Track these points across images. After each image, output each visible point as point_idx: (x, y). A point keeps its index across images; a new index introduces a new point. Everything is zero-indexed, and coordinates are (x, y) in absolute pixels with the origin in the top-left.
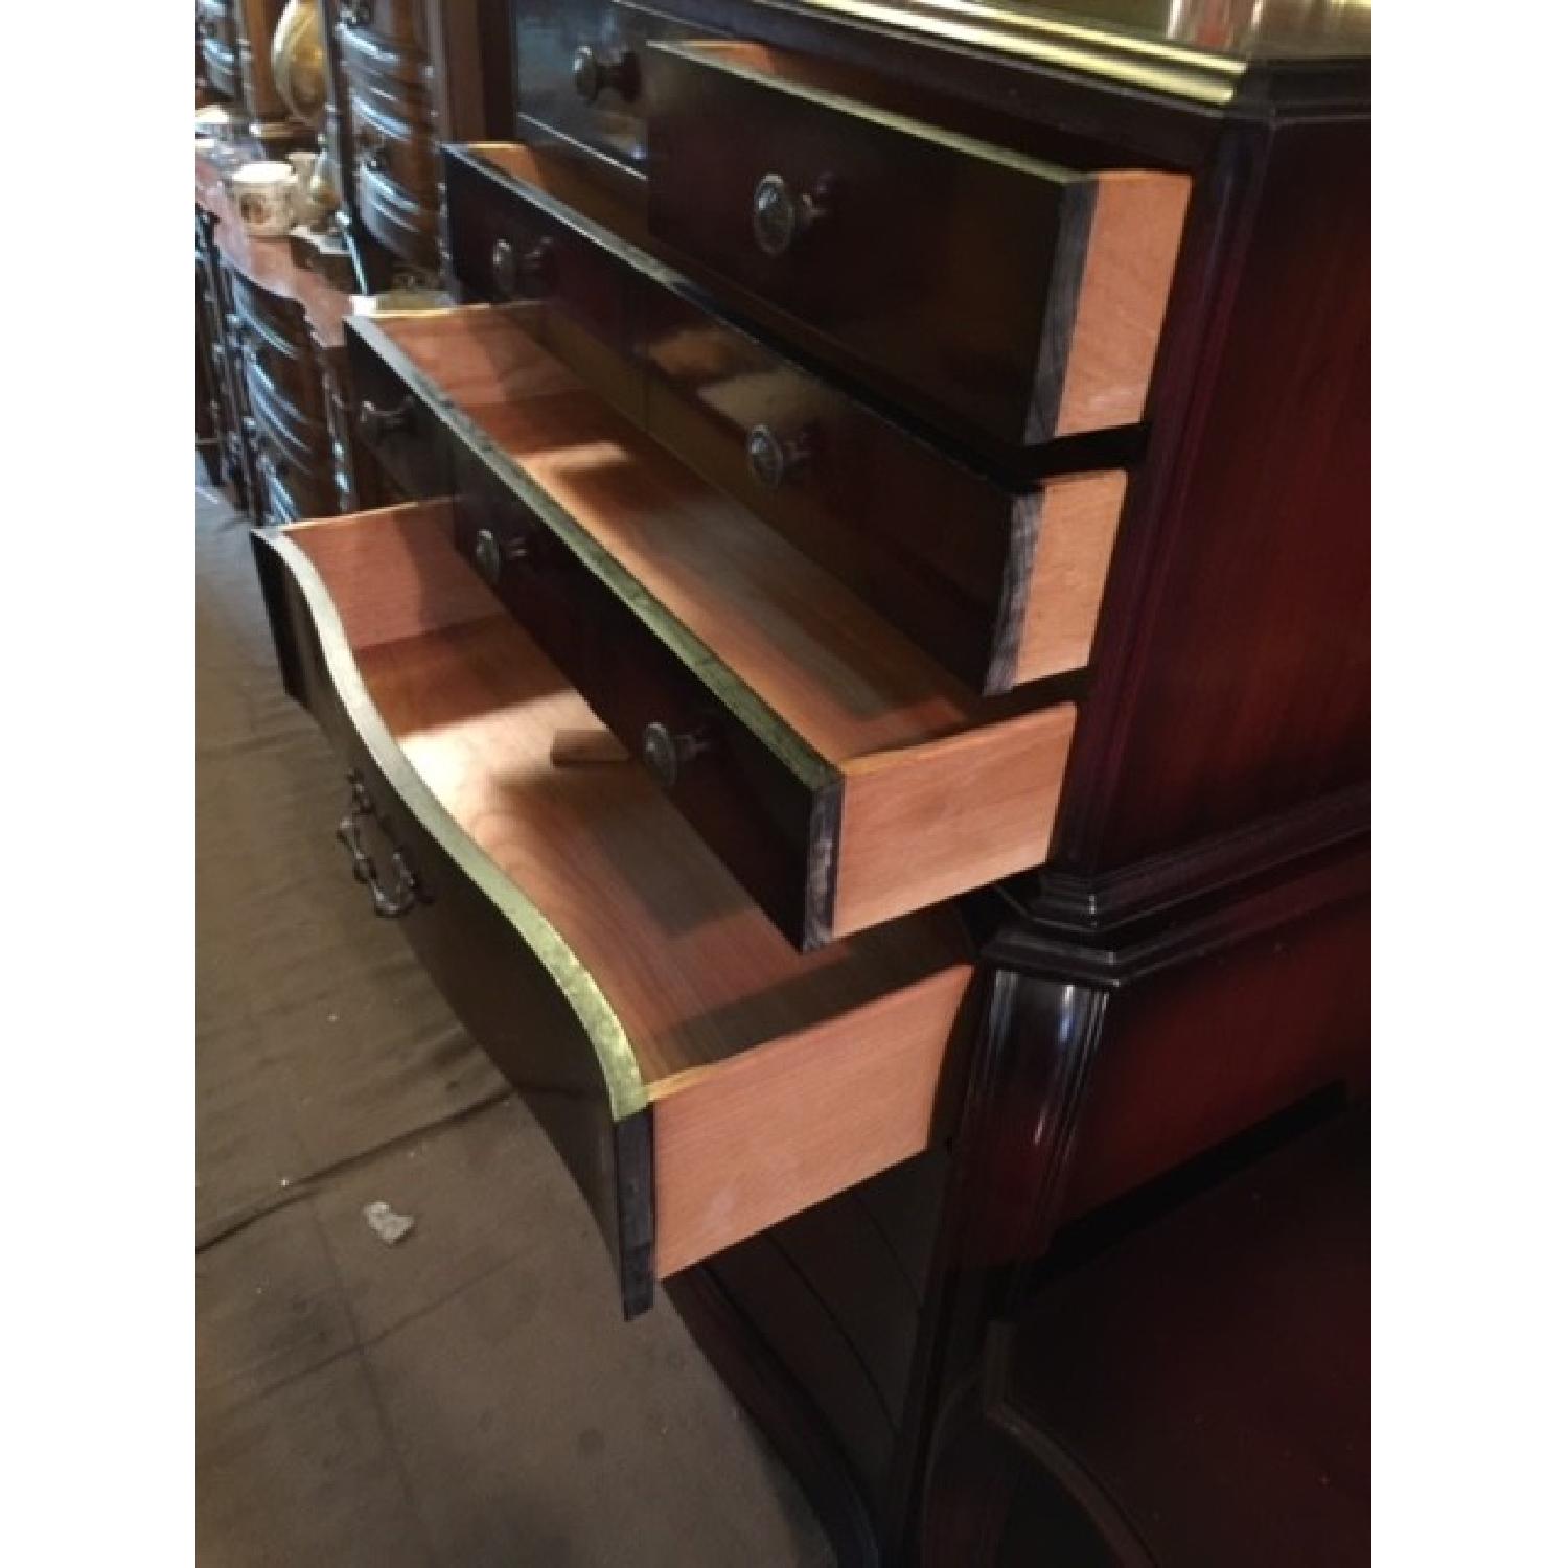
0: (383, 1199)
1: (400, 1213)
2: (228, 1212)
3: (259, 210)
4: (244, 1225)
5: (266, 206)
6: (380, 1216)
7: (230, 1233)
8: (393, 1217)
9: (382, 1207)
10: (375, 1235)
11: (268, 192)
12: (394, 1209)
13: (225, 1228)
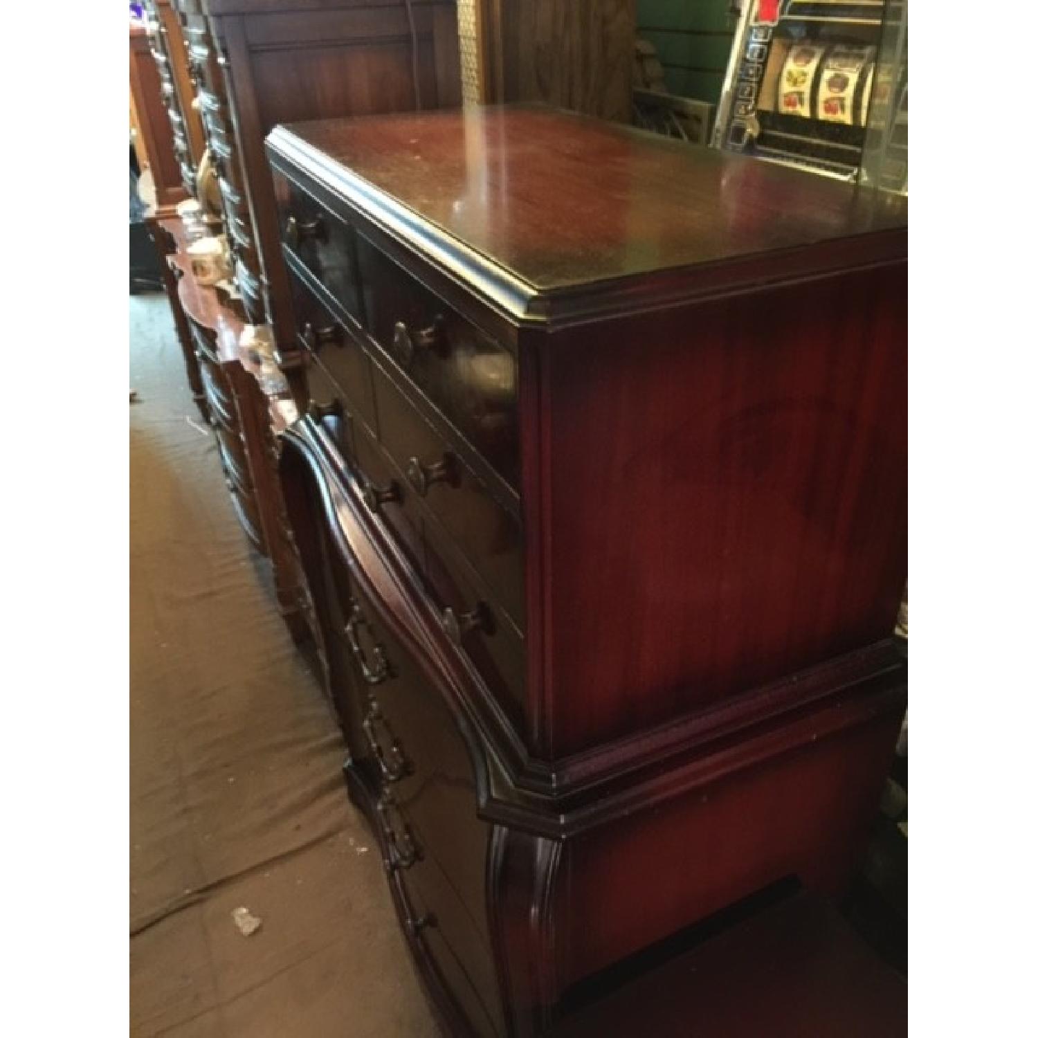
0: (245, 906)
1: (254, 916)
2: (150, 912)
3: (203, 268)
4: (158, 920)
5: (206, 266)
6: (242, 916)
7: (151, 925)
8: (249, 918)
9: (244, 910)
10: (237, 929)
11: (209, 259)
12: (251, 913)
13: (148, 922)
